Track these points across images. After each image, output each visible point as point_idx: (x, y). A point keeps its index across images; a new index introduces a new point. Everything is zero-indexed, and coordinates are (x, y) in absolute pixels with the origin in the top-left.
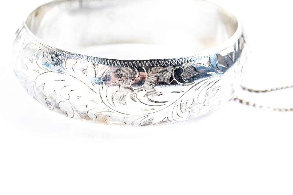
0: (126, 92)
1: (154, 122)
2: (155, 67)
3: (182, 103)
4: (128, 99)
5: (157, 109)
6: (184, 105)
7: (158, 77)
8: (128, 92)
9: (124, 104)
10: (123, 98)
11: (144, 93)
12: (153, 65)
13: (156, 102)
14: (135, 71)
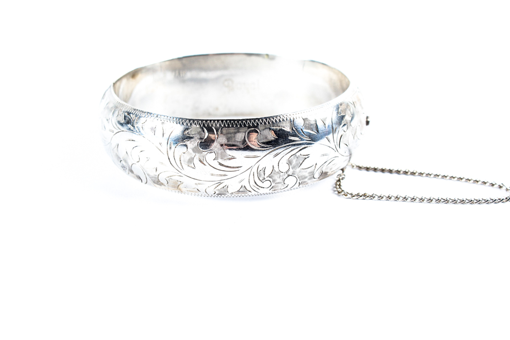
0: (194, 154)
1: (230, 190)
2: (226, 127)
3: (259, 170)
4: (196, 161)
5: (230, 175)
6: (262, 173)
7: (228, 139)
8: (197, 154)
9: (193, 168)
10: (191, 160)
11: (213, 156)
12: (224, 125)
13: (227, 167)
14: (204, 131)
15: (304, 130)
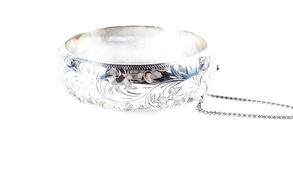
0: (113, 85)
1: (134, 108)
2: (132, 70)
3: (151, 96)
4: (114, 90)
5: (134, 98)
6: (153, 97)
7: (133, 77)
8: (114, 85)
9: (112, 94)
10: (111, 89)
11: (124, 86)
12: (131, 68)
13: (132, 93)
14: (118, 72)
15: (179, 72)
